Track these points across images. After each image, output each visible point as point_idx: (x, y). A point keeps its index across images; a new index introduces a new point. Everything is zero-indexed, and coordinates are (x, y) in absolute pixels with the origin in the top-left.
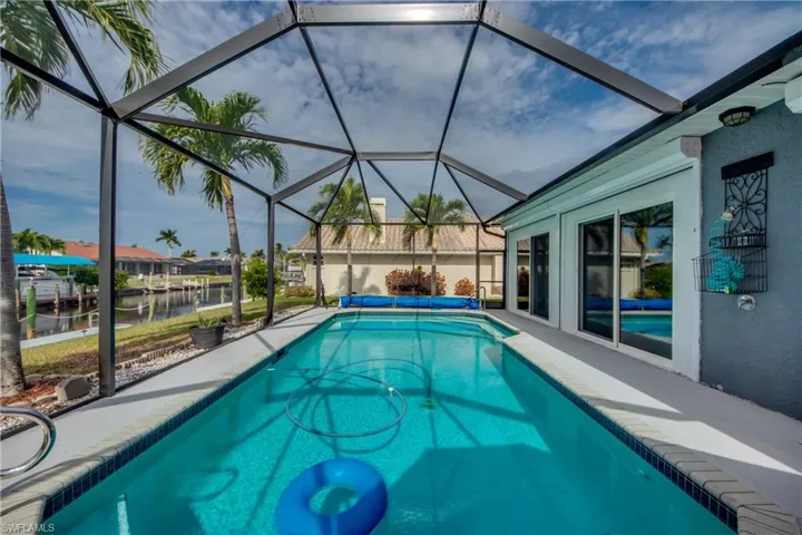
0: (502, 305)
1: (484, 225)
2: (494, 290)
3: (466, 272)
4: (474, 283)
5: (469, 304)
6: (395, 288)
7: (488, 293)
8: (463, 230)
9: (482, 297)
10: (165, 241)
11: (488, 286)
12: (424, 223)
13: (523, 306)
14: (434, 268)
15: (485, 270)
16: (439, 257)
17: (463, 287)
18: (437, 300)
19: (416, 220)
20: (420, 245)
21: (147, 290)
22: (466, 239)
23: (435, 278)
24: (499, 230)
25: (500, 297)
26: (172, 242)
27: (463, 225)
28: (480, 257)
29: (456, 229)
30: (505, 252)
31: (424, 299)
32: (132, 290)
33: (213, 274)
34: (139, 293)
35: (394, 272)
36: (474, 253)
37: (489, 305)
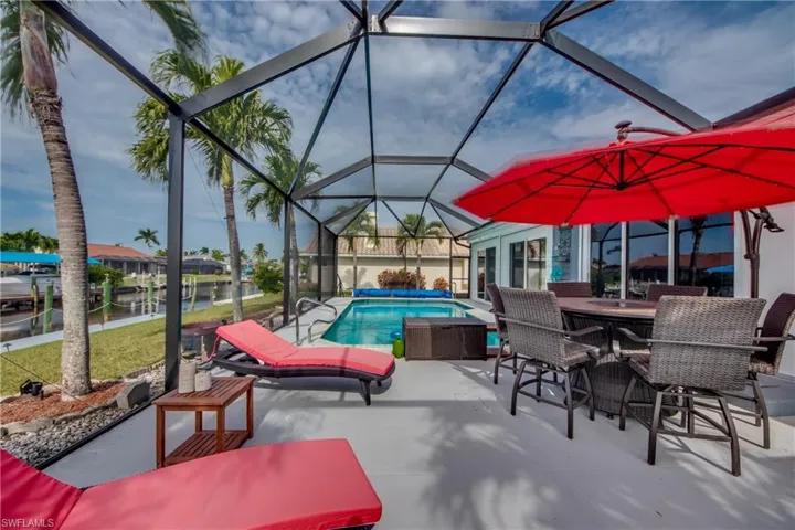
0: (468, 296)
1: (456, 239)
2: (463, 286)
3: (442, 272)
4: (448, 280)
5: (445, 294)
6: (386, 284)
7: (458, 288)
8: (441, 242)
9: (453, 291)
10: (144, 240)
11: (459, 283)
12: (413, 237)
13: (481, 296)
14: (419, 269)
15: (457, 272)
16: (423, 260)
17: (440, 284)
18: (422, 293)
19: (406, 233)
20: (410, 251)
21: (140, 288)
22: (443, 248)
23: (419, 277)
24: (465, 242)
25: (466, 291)
26: (151, 241)
27: (441, 239)
28: (453, 260)
29: (437, 241)
30: (470, 258)
31: (412, 292)
32: (126, 288)
33: (197, 273)
34: (132, 290)
35: (385, 272)
36: (448, 257)
37: (459, 296)
